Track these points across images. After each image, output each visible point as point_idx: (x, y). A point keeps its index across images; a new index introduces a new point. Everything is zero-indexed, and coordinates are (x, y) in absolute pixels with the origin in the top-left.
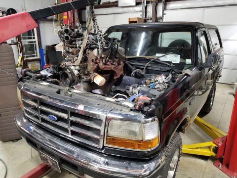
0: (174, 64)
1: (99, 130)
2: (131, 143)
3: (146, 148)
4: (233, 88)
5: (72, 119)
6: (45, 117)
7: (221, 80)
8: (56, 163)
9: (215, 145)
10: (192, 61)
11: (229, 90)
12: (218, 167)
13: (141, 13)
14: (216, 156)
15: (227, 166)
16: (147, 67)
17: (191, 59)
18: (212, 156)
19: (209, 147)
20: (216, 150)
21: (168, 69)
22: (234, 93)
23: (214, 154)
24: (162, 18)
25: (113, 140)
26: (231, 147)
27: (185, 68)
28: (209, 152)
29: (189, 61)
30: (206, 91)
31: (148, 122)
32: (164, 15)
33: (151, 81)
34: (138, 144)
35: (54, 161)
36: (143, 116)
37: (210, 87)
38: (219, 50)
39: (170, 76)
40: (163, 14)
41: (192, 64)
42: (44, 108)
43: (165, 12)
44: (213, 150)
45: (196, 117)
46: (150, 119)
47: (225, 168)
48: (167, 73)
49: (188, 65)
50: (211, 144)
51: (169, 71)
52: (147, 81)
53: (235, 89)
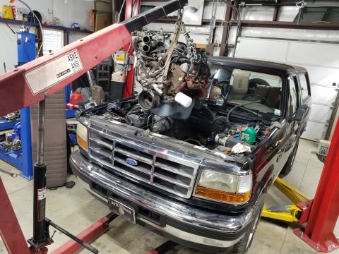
0: (261, 113)
1: (190, 179)
2: (223, 195)
3: (238, 201)
4: (317, 146)
6: (120, 161)
7: (304, 135)
8: (132, 212)
9: (299, 209)
10: (282, 112)
11: (312, 149)
12: (299, 236)
13: (208, 37)
14: (298, 222)
15: (310, 235)
16: (231, 113)
17: (281, 109)
18: (294, 222)
19: (292, 212)
20: (299, 215)
21: (255, 118)
22: (318, 152)
23: (296, 220)
24: (234, 47)
25: (202, 190)
26: (317, 214)
27: (273, 119)
28: (291, 217)
29: (278, 112)
30: (289, 148)
31: (242, 174)
32: (238, 44)
33: (237, 131)
34: (230, 197)
35: (129, 210)
36: (239, 168)
37: (294, 145)
38: (307, 99)
39: (257, 127)
40: (236, 42)
41: (281, 116)
42: (120, 151)
43: (239, 39)
44: (296, 216)
45: (276, 178)
46: (245, 172)
47: (307, 238)
48: (253, 123)
49: (277, 116)
50: (293, 207)
51: (256, 121)
52: (233, 131)
53: (319, 147)
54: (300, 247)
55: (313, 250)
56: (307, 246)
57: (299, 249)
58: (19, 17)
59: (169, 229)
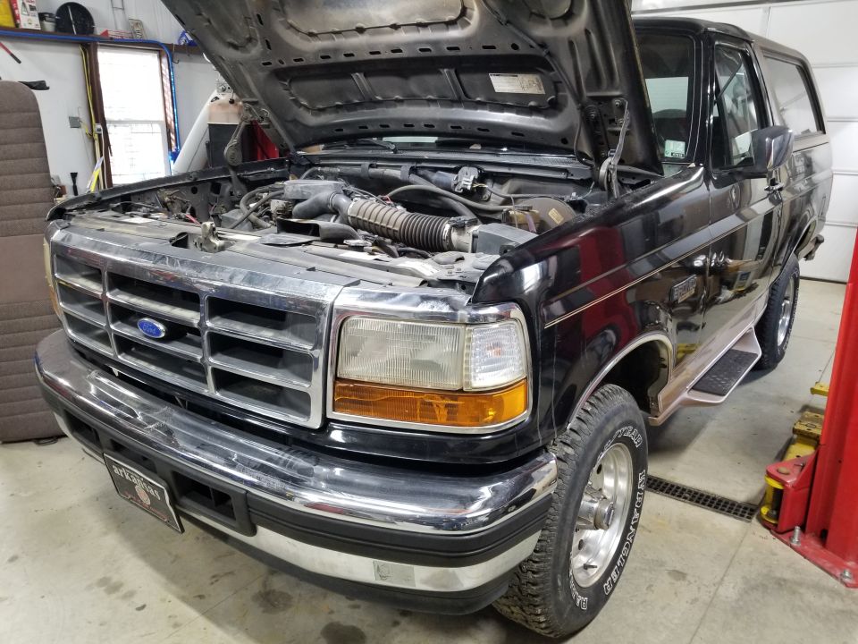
2: (424, 403)
5: (217, 325)
6: (127, 331)
8: (161, 493)
12: (787, 540)
15: (823, 536)
17: (685, 140)
25: (354, 393)
29: (675, 148)
34: (447, 406)
35: (155, 487)
36: (465, 298)
42: (123, 298)
46: (491, 310)
47: (814, 544)
49: (673, 159)
54: (788, 575)
55: (832, 582)
56: (812, 571)
57: (781, 583)
58: (29, 21)
59: (269, 540)
